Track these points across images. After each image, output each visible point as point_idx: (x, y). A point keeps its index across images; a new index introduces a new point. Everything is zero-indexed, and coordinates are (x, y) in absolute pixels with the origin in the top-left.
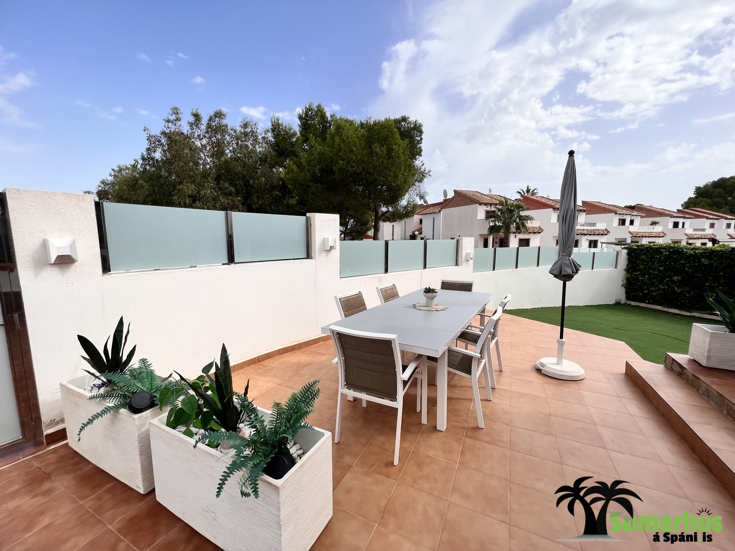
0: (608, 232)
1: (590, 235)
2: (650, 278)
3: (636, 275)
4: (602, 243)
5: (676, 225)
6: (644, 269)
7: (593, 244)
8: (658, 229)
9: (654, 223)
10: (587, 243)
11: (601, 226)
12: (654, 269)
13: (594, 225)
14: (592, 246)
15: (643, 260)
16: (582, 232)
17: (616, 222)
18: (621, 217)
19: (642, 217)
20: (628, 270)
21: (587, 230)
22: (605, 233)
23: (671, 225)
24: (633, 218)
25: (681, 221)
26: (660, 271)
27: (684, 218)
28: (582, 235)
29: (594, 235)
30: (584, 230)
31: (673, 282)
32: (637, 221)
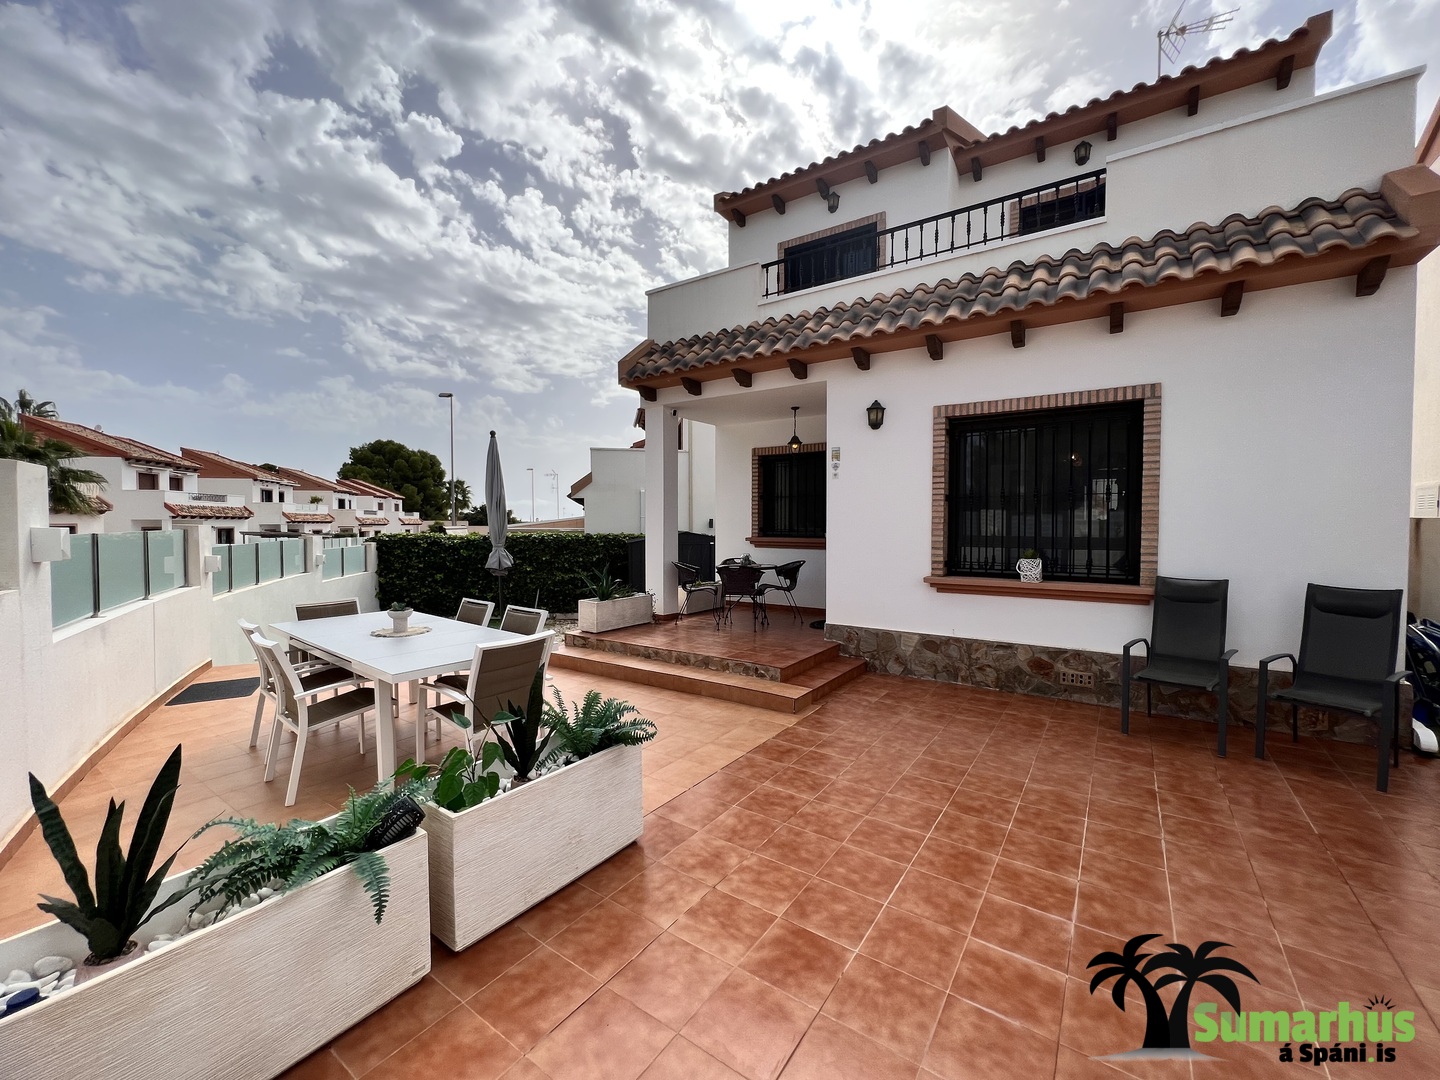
0: (251, 513)
1: (218, 518)
2: (409, 581)
3: (390, 578)
4: (244, 534)
5: (341, 504)
6: (401, 568)
7: (225, 536)
8: (322, 510)
9: (315, 500)
10: (214, 535)
11: (234, 502)
12: (412, 567)
13: (222, 498)
14: (224, 538)
15: (398, 556)
16: (203, 512)
17: (257, 497)
18: (265, 487)
19: (295, 488)
20: (380, 573)
21: (211, 509)
22: (244, 515)
23: (335, 505)
24: (282, 490)
25: (346, 497)
26: (419, 569)
27: (350, 493)
28: (201, 517)
29: (225, 518)
30: (204, 508)
31: (436, 582)
32: (289, 494)
